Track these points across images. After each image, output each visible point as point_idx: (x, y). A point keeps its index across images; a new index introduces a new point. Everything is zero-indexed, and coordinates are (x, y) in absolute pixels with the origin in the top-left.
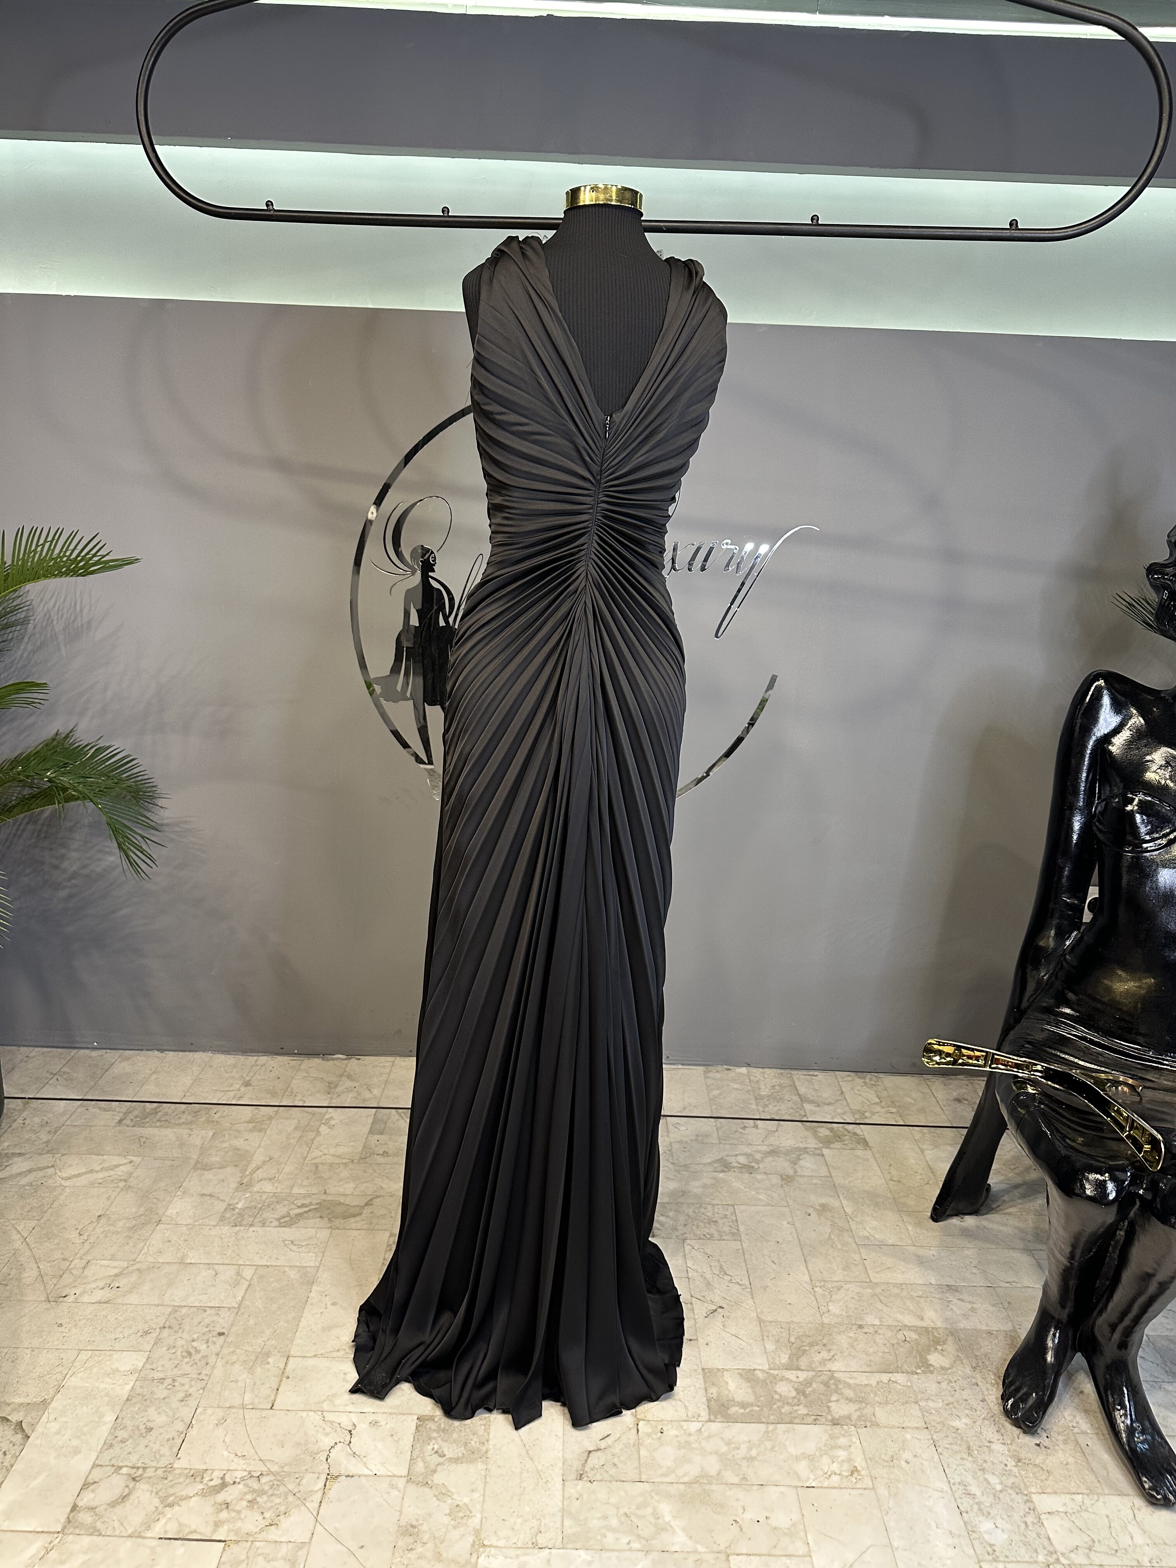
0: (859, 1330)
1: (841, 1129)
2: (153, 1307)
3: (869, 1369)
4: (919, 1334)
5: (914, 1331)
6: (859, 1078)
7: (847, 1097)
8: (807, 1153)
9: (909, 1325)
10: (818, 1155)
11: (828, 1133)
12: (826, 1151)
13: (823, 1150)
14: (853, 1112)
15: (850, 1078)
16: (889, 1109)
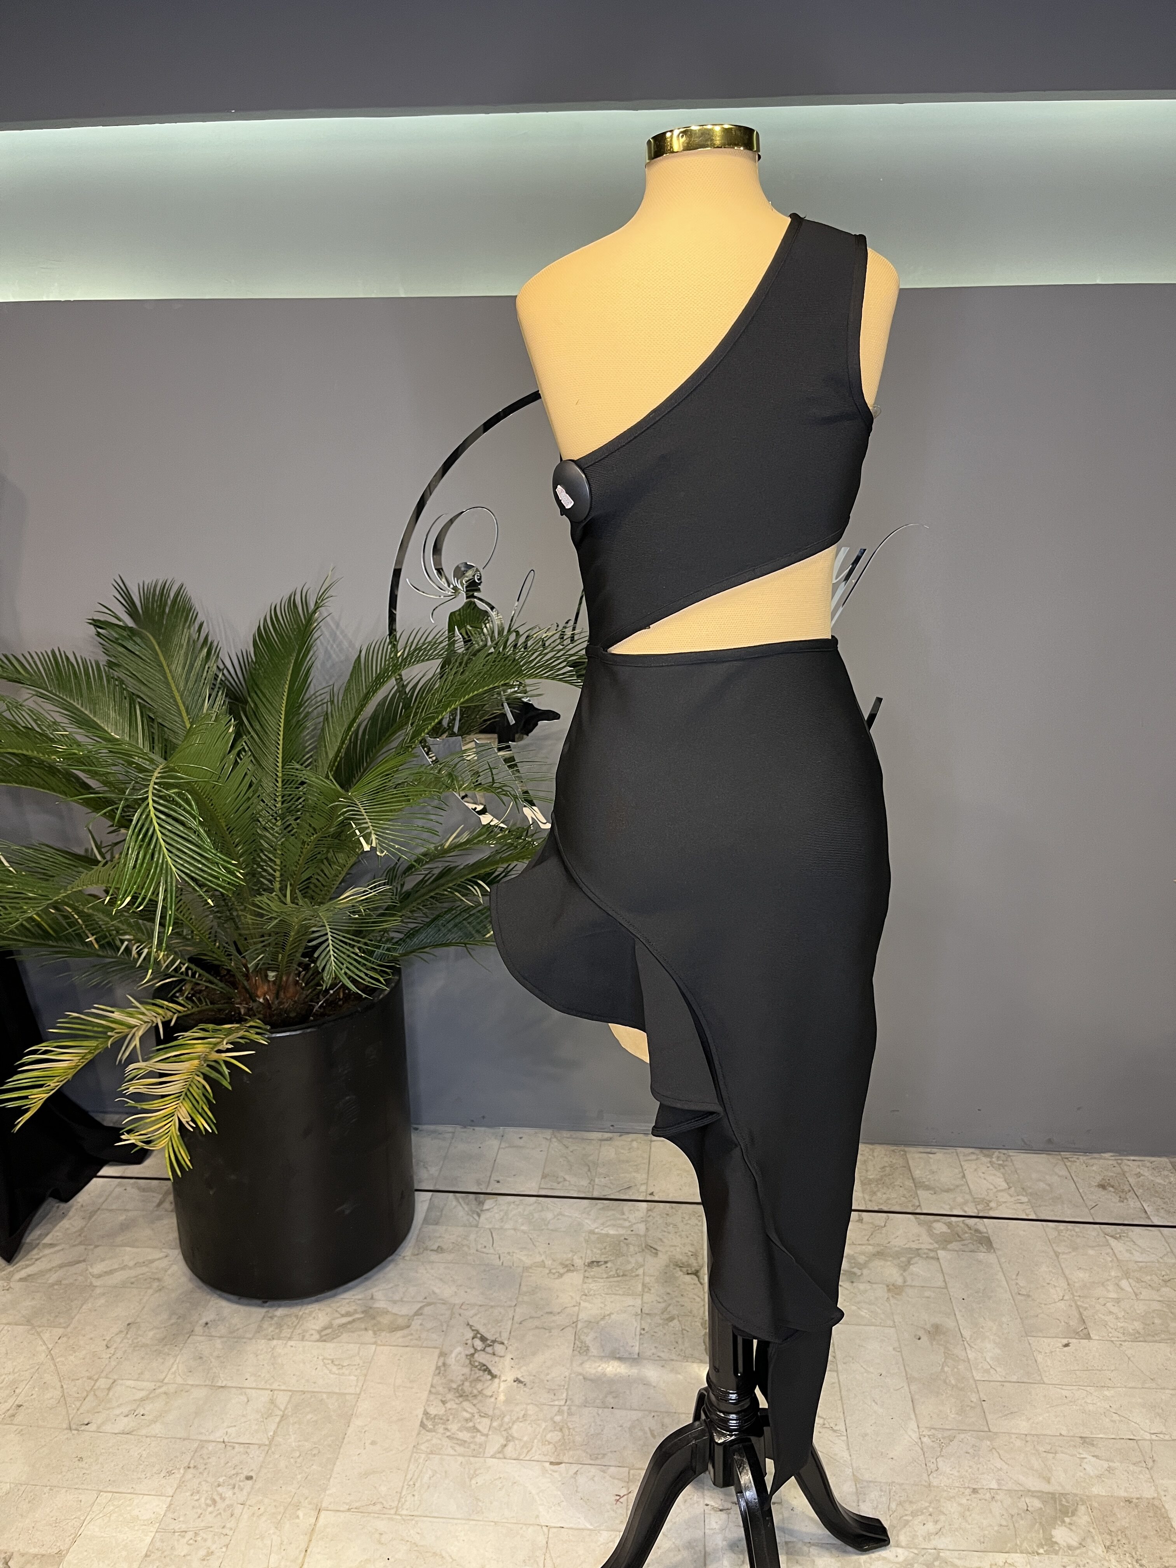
0: (974, 1496)
1: (961, 1225)
2: (178, 1441)
3: (982, 1547)
4: (1045, 1502)
5: (1038, 1497)
6: (986, 1156)
7: (969, 1182)
8: (919, 1255)
9: (1033, 1489)
10: (932, 1258)
11: (945, 1229)
12: (941, 1253)
13: (939, 1252)
14: (976, 1202)
15: (974, 1157)
16: (1019, 1198)
